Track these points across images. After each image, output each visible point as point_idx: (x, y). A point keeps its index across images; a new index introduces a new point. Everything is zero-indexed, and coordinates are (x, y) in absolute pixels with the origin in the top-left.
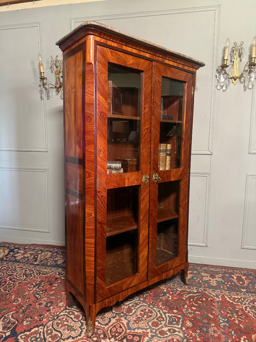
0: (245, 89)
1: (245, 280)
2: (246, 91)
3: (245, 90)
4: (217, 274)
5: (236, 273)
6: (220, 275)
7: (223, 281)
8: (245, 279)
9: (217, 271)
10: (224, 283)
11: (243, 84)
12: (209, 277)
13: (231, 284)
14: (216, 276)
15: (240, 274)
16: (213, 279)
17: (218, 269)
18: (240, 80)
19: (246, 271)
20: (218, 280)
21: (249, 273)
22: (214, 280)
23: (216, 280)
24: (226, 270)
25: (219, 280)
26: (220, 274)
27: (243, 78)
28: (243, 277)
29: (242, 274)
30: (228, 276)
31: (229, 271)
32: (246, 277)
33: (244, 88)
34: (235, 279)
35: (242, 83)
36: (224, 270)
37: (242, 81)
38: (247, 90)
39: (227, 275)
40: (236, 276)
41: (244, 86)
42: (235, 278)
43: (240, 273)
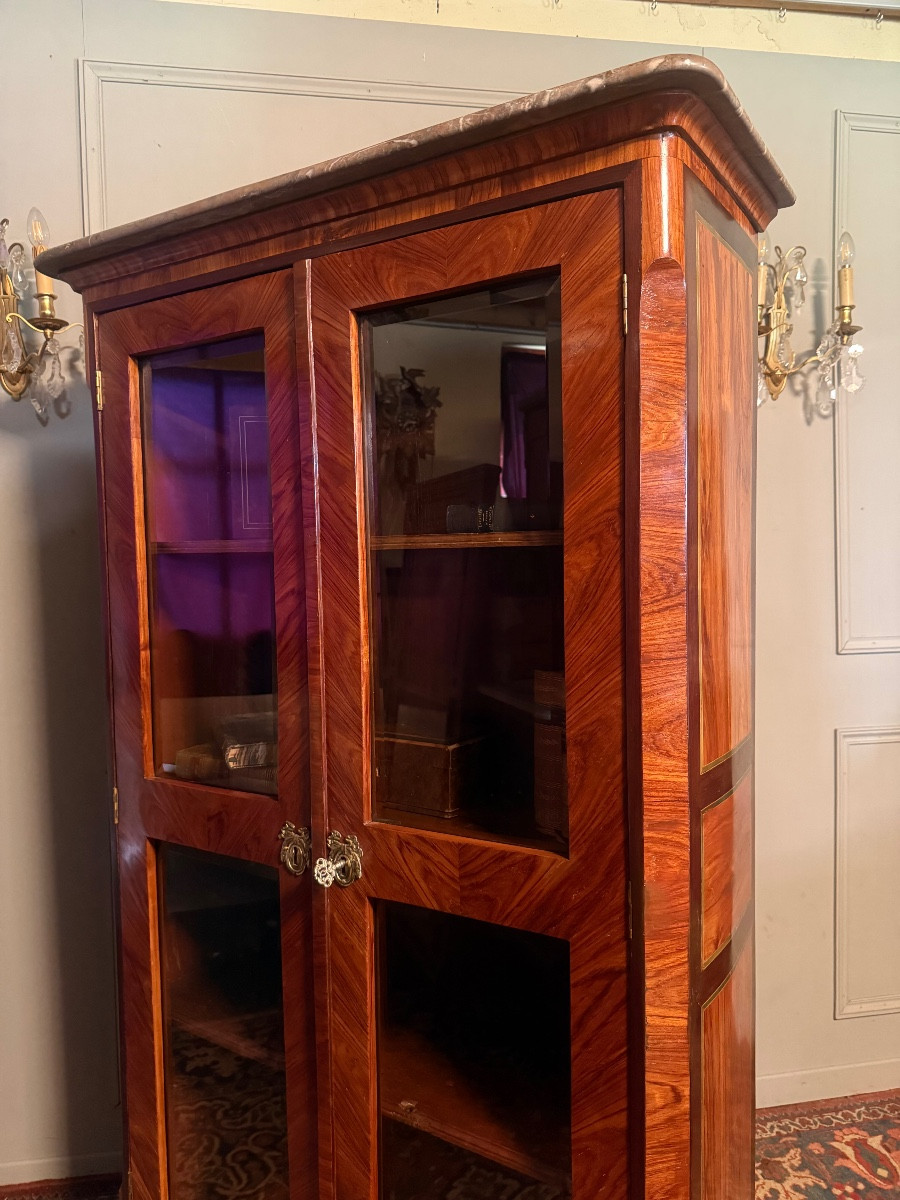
0: (808, 416)
1: (887, 1154)
2: (813, 424)
3: (809, 422)
4: (782, 1155)
5: (839, 1127)
6: (793, 1157)
7: (824, 1185)
8: (884, 1152)
9: (772, 1138)
10: (829, 1189)
11: (800, 400)
12: (760, 1177)
13: (857, 1190)
14: (779, 1162)
15: (854, 1129)
16: (780, 1181)
17: (769, 1124)
18: (791, 385)
19: (863, 1109)
20: (803, 1187)
21: (874, 1114)
22: (788, 1185)
23: (796, 1188)
24: (797, 1121)
25: (804, 1180)
26: (792, 1152)
27: (799, 379)
28: (875, 1142)
29: (860, 1126)
30: (822, 1150)
31: (808, 1123)
32: (880, 1137)
33: (806, 414)
34: (853, 1159)
35: (797, 393)
36: (793, 1127)
37: (798, 387)
38: (817, 420)
39: (816, 1148)
40: (847, 1144)
41: (805, 405)
42: (849, 1151)
43: (852, 1125)
